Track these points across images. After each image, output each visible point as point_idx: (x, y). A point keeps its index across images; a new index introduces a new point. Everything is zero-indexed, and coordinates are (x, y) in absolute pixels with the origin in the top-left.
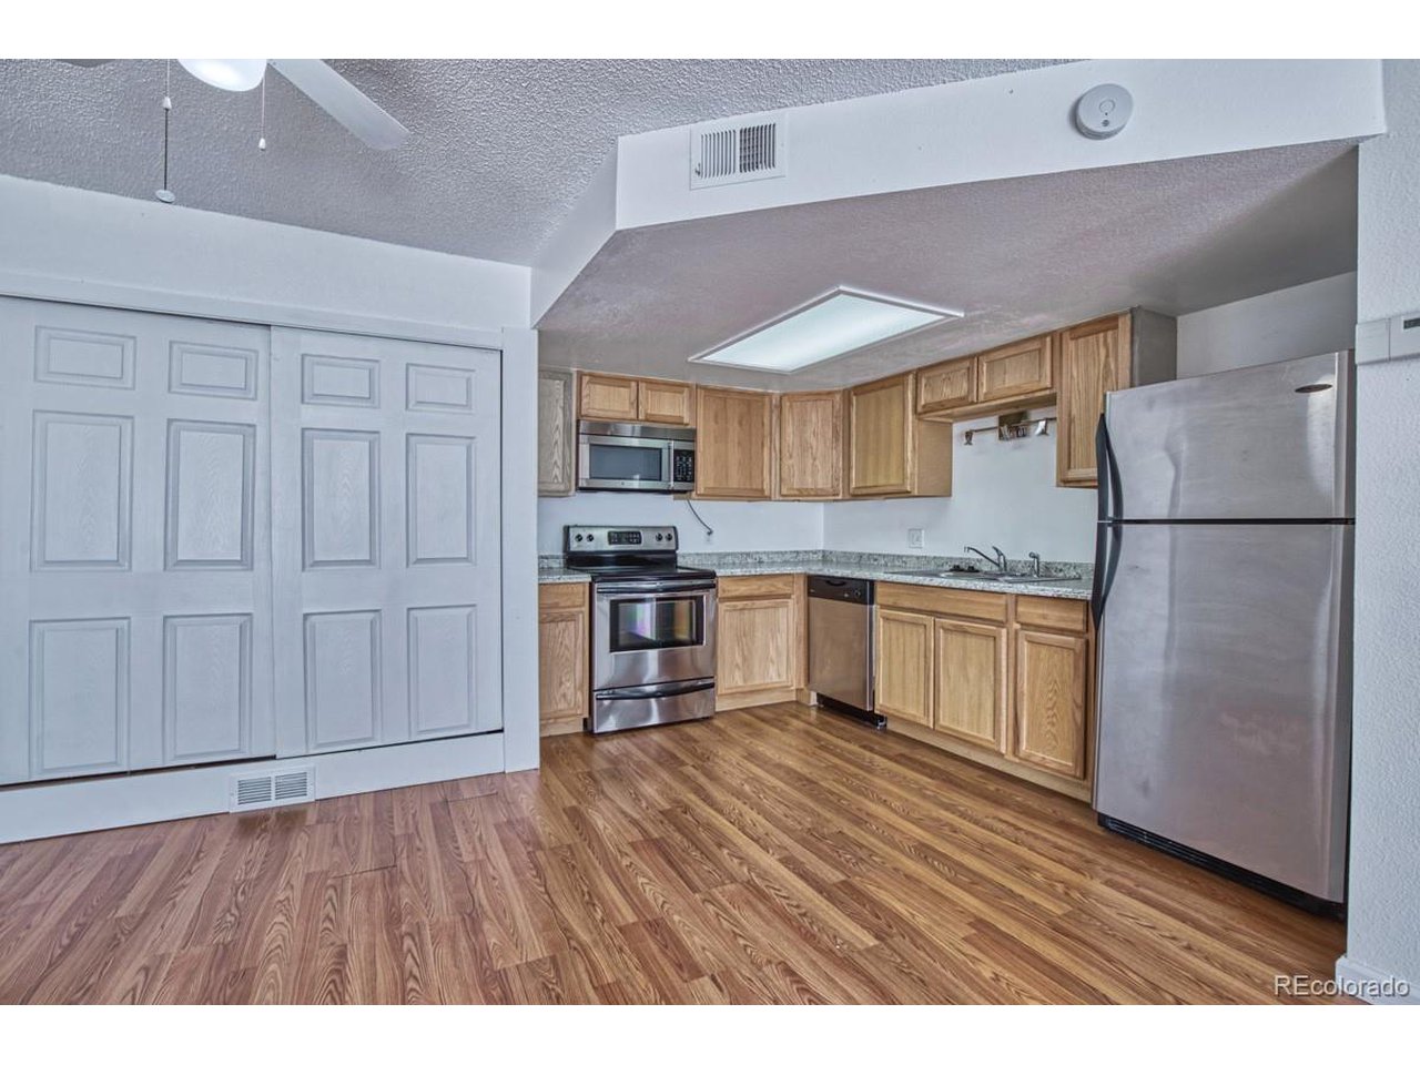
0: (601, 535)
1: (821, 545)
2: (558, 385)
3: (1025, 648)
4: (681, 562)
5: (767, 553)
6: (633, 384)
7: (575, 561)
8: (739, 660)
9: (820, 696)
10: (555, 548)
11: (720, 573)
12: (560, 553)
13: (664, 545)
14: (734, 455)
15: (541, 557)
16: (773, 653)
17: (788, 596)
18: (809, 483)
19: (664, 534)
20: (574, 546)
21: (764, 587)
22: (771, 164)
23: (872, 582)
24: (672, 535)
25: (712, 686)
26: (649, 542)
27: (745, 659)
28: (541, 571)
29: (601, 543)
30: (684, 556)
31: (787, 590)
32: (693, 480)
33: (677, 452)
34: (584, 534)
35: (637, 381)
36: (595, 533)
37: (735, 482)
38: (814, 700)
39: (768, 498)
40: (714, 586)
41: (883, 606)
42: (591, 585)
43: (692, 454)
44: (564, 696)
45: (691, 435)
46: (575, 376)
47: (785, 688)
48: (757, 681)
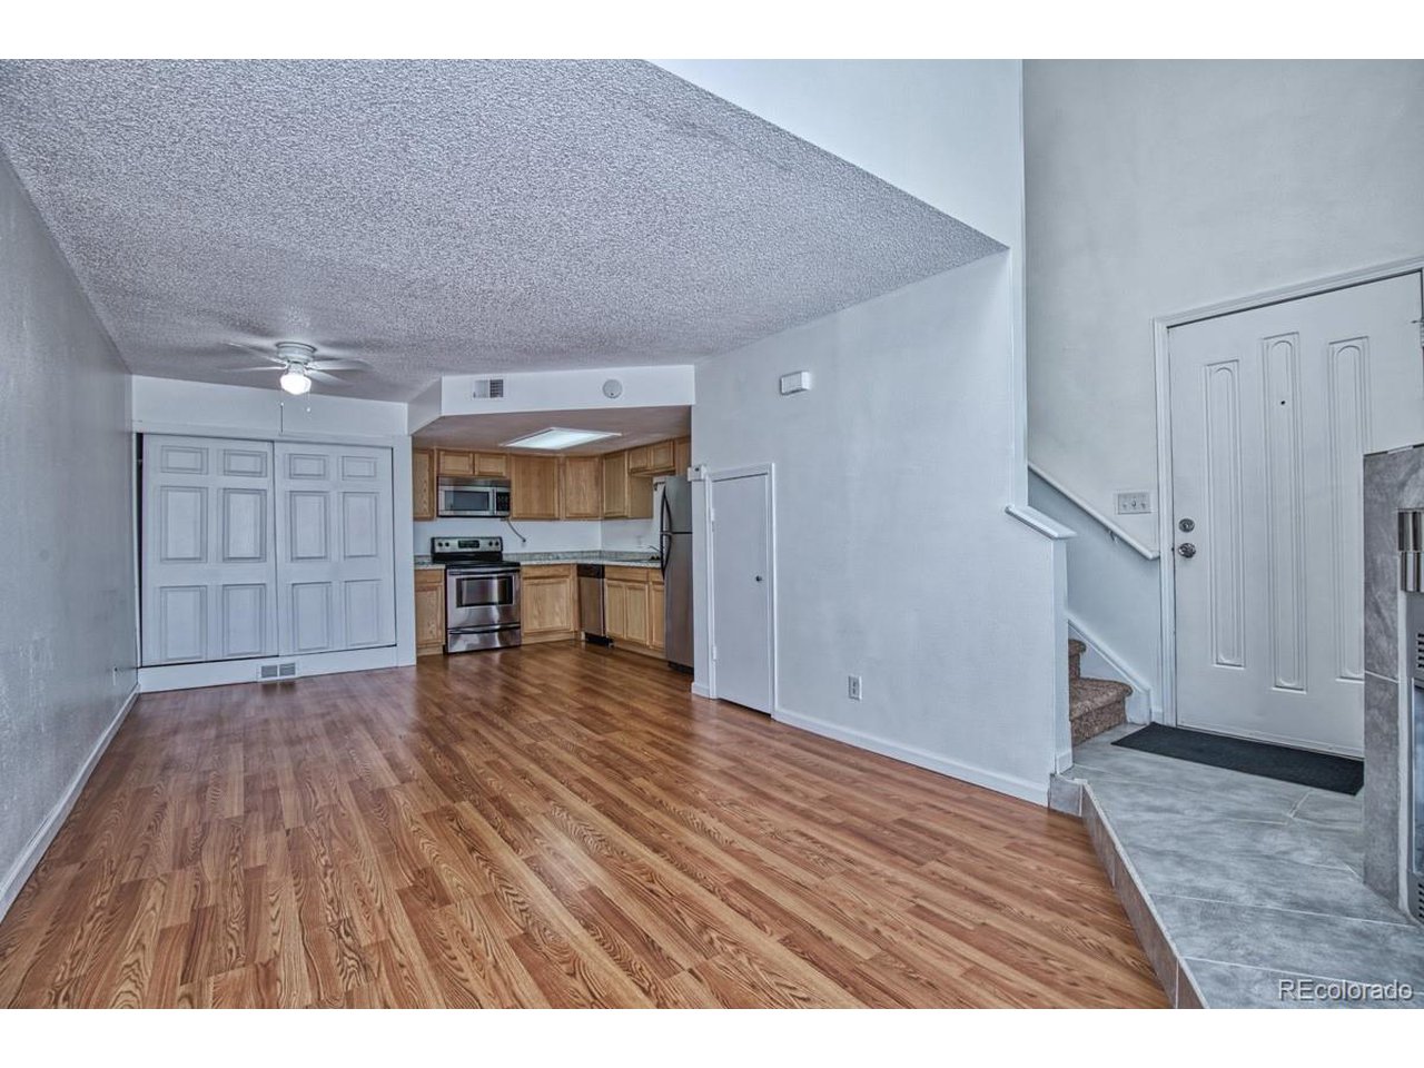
0: (456, 542)
1: (599, 548)
2: (425, 458)
3: (653, 593)
4: (505, 558)
5: (562, 553)
6: (471, 455)
7: (437, 558)
8: (536, 613)
9: (586, 634)
10: (425, 550)
11: (522, 563)
12: (429, 554)
13: (493, 548)
14: (535, 495)
15: (415, 557)
16: (557, 609)
17: (567, 576)
18: (582, 510)
19: (494, 542)
20: (438, 549)
21: (551, 571)
22: (502, 396)
23: (603, 566)
24: (499, 541)
25: (519, 628)
26: (484, 546)
27: (540, 613)
28: (416, 564)
29: (454, 547)
30: (507, 555)
31: (566, 573)
32: (508, 509)
33: (498, 494)
34: (444, 543)
35: (474, 453)
36: (450, 541)
37: (536, 509)
38: (583, 637)
39: (558, 519)
40: (518, 571)
41: (609, 579)
42: (446, 570)
43: (508, 495)
44: (431, 632)
45: (508, 484)
46: (436, 452)
47: (567, 631)
48: (548, 626)
